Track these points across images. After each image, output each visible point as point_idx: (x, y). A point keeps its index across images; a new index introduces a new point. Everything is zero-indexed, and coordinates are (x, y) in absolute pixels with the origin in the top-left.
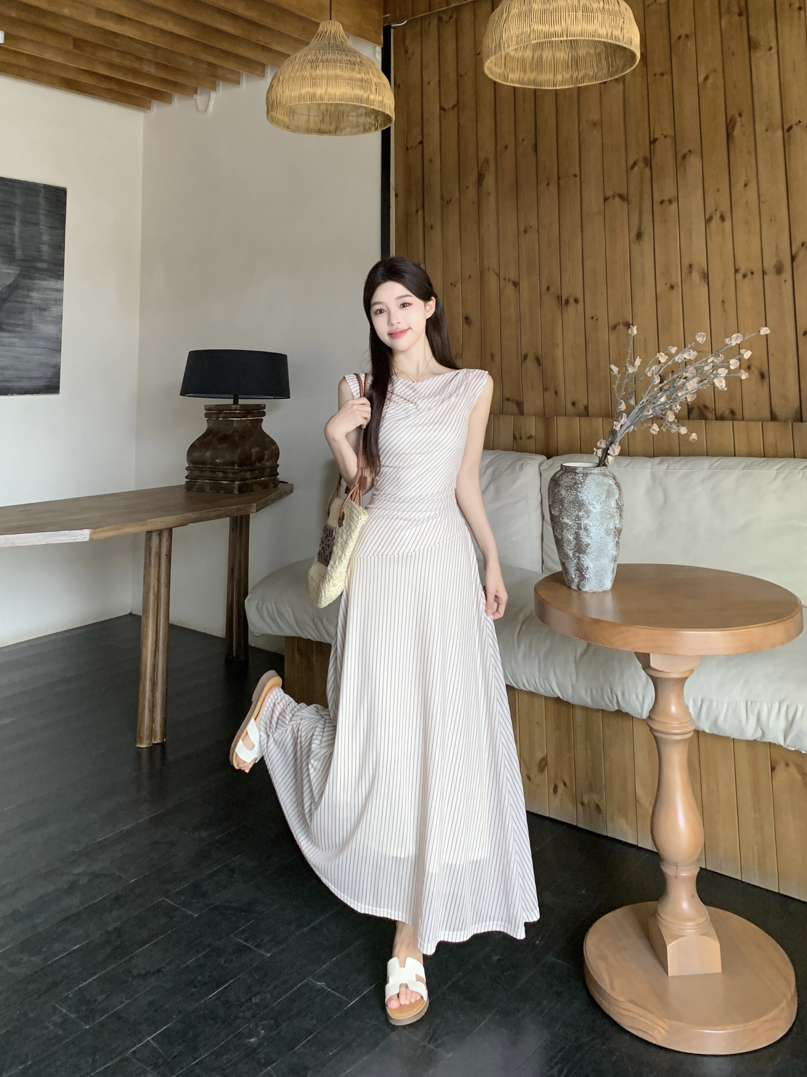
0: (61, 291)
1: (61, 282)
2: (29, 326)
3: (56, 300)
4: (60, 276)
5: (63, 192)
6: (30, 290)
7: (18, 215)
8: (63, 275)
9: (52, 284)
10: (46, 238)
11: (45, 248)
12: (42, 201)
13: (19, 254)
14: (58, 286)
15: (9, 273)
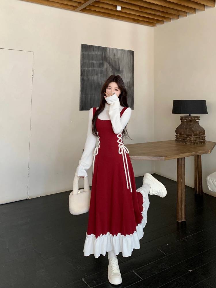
1: (107, 48)
2: (119, 59)
3: (112, 50)
6: (110, 59)
7: (91, 61)
8: (106, 47)
9: (108, 51)
11: (99, 53)
12: (86, 53)
13: (101, 62)
14: (109, 49)
15: (106, 65)
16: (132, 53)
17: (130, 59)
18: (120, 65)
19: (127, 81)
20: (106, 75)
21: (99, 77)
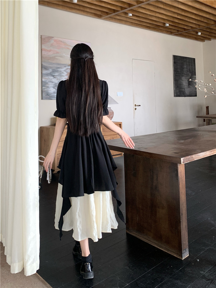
0: (196, 78)
2: (193, 84)
4: (196, 75)
5: (194, 59)
6: (193, 78)
7: (190, 64)
9: (195, 76)
10: (194, 68)
11: (194, 70)
12: (193, 61)
13: (191, 71)
15: (190, 74)
16: (196, 96)
17: (194, 93)
18: (191, 85)
19: (186, 91)
20: (187, 74)
21: (186, 69)
